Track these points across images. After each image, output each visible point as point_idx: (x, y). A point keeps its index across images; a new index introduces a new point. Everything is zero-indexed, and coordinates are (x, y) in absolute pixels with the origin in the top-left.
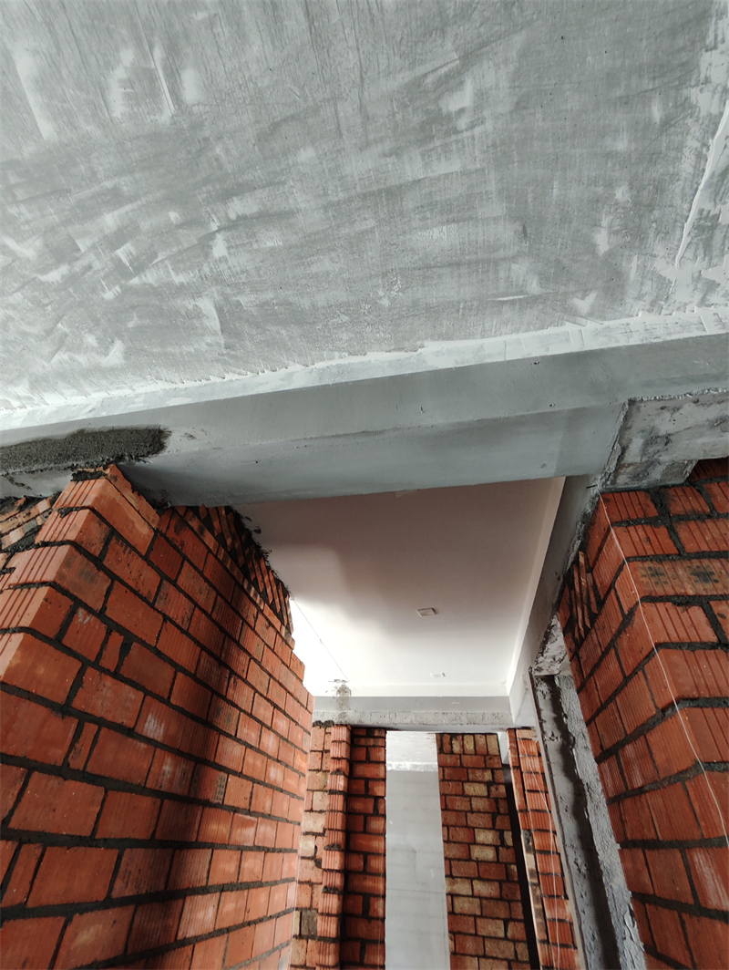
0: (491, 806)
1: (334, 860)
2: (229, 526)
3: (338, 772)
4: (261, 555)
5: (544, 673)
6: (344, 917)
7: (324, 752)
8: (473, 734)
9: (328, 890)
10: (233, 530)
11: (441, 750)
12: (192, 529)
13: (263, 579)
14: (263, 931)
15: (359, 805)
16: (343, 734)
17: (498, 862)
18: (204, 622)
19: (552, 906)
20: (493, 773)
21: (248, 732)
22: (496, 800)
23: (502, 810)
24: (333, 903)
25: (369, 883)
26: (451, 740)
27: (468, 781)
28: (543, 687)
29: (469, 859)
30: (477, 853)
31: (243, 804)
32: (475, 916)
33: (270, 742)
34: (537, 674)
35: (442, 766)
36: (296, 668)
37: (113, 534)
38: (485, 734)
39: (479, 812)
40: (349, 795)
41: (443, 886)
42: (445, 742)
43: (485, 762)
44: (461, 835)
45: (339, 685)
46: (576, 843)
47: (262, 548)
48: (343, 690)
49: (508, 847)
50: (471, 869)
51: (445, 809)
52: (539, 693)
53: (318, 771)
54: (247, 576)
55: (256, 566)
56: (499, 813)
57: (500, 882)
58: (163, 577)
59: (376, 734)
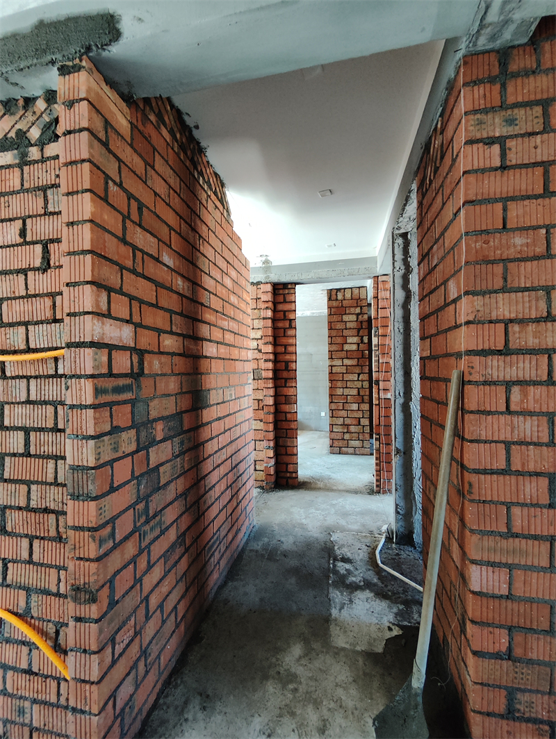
0: (357, 325)
1: (270, 349)
2: (175, 122)
3: (267, 308)
4: (201, 151)
5: (402, 231)
6: (275, 371)
7: (257, 299)
8: (351, 288)
9: (266, 361)
10: (179, 125)
11: (330, 299)
12: (152, 122)
13: (206, 170)
14: (239, 365)
15: (280, 325)
16: (269, 288)
17: (358, 350)
18: (177, 200)
19: (383, 357)
20: (361, 309)
21: (216, 273)
22: (361, 322)
23: (364, 327)
24: (270, 365)
25: (288, 357)
26: (337, 292)
27: (345, 314)
28: (400, 241)
29: (343, 350)
30: (346, 347)
31: (220, 310)
32: (343, 373)
33: (228, 282)
34: (397, 232)
35: (330, 308)
36: (236, 240)
37: (107, 123)
38: (359, 288)
39: (350, 329)
40: (274, 320)
41: (328, 363)
42: (332, 294)
43: (357, 303)
44: (339, 340)
45: (264, 259)
46: (401, 320)
47: (202, 144)
48: (266, 262)
49: (365, 343)
50: (343, 354)
51: (330, 329)
52: (396, 245)
53: (255, 309)
54: (195, 168)
55: (200, 160)
56: (362, 328)
57: (358, 359)
58: (147, 163)
59: (290, 286)
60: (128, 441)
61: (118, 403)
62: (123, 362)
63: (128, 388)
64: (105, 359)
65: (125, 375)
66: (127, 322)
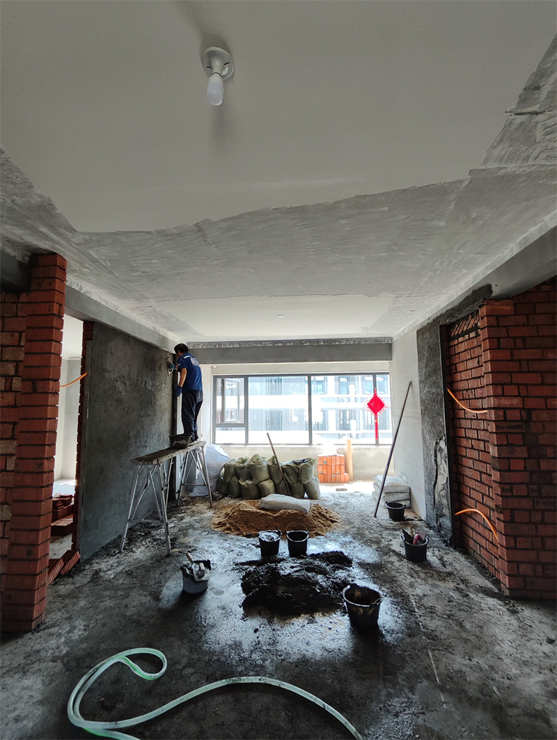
37: (497, 317)
58: (528, 315)
60: (521, 452)
61: (512, 433)
62: (515, 415)
63: (519, 427)
64: (502, 414)
65: (517, 421)
66: (517, 396)
